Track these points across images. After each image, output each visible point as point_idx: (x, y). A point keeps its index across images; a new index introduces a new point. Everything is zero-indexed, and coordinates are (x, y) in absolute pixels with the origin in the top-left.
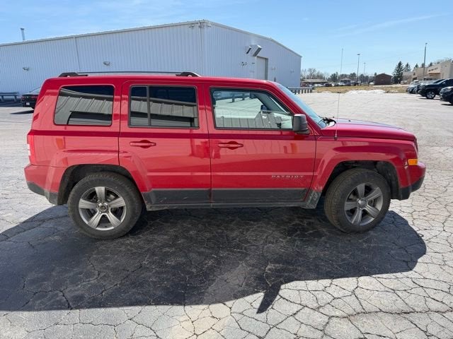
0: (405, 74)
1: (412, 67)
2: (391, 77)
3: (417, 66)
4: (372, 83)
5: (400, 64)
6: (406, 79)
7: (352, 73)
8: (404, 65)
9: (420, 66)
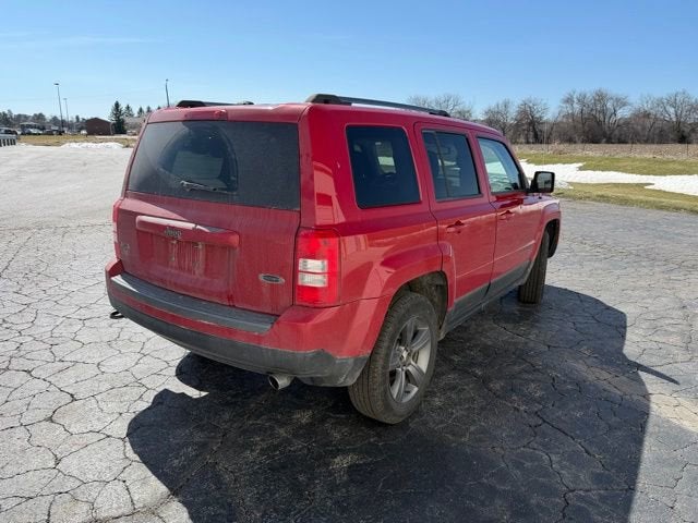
0: (128, 120)
1: (135, 111)
2: (108, 123)
3: (141, 110)
4: (84, 132)
5: (117, 105)
6: (134, 128)
7: (38, 113)
8: (123, 107)
9: (145, 110)
